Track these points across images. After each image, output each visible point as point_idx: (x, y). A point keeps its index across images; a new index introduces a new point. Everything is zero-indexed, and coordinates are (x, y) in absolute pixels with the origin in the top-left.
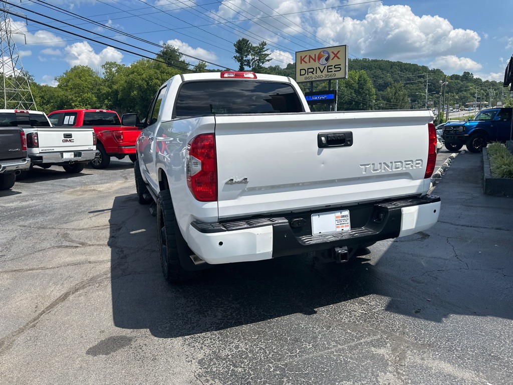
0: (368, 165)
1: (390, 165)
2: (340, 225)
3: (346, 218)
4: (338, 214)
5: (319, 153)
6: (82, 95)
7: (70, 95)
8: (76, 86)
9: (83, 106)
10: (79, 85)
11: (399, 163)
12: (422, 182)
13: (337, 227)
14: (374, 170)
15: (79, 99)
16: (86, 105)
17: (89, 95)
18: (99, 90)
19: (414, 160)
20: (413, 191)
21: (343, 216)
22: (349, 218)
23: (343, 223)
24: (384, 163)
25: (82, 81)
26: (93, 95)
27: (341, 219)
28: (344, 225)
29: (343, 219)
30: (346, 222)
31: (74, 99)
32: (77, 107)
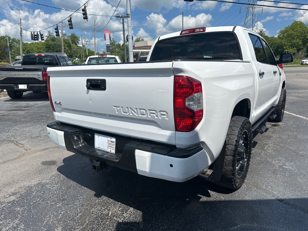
0: (119, 107)
1: (135, 110)
2: (109, 147)
3: (113, 143)
4: (109, 139)
5: (88, 93)
6: (292, 41)
7: (284, 42)
8: (289, 36)
9: (291, 48)
10: (291, 35)
11: (144, 111)
12: (173, 134)
13: (108, 148)
14: (124, 112)
15: (289, 44)
16: (293, 48)
17: (298, 40)
18: (305, 36)
19: (158, 111)
20: (164, 140)
21: (112, 142)
22: (115, 144)
23: (111, 146)
24: (130, 108)
25: (294, 31)
26: (300, 41)
27: (110, 143)
28: (112, 148)
29: (111, 143)
30: (113, 147)
31: (286, 44)
32: (287, 49)
